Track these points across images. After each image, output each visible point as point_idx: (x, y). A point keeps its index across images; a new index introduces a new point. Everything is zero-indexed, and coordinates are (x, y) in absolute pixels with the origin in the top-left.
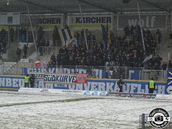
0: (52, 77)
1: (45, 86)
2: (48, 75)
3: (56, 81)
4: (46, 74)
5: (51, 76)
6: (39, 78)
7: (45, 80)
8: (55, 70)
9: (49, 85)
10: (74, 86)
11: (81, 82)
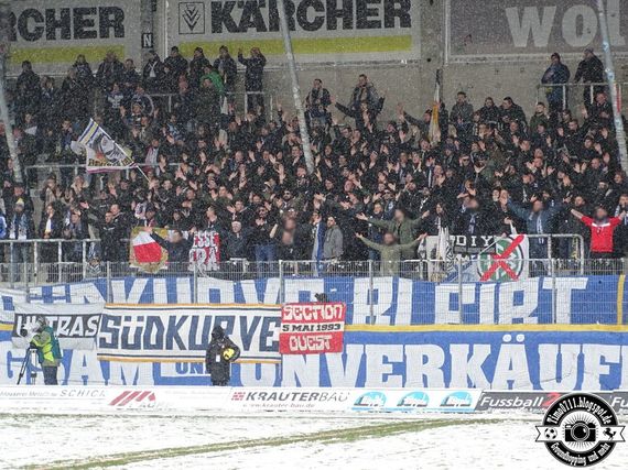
0: (143, 324)
1: (106, 375)
2: (123, 314)
3: (169, 347)
4: (111, 313)
5: (140, 319)
6: (74, 332)
7: (109, 341)
8: (149, 287)
9: (130, 368)
10: (269, 370)
11: (311, 348)
